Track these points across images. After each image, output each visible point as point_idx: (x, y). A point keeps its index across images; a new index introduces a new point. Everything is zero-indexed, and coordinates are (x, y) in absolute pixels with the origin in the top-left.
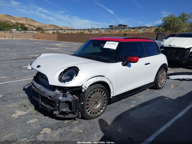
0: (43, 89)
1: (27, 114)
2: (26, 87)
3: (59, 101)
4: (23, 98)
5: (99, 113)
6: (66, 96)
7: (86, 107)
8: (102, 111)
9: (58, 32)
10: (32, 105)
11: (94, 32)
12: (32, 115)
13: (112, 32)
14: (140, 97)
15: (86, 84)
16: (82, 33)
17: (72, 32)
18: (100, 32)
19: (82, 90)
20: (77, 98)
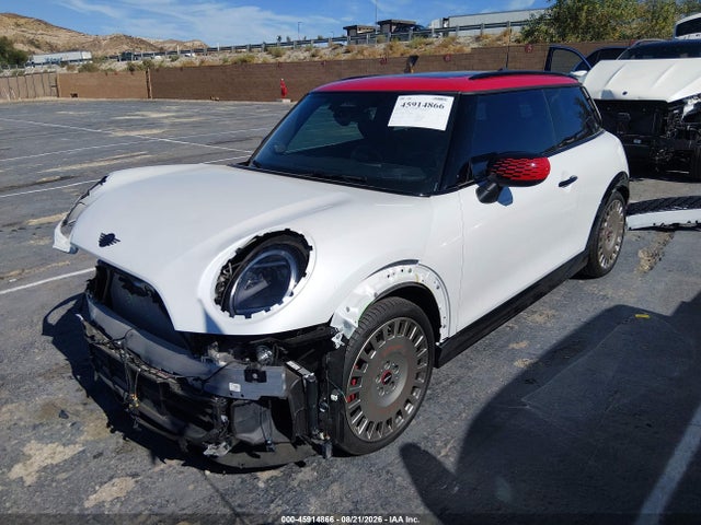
0: (140, 342)
1: (79, 457)
2: (54, 319)
3: (230, 400)
4: (50, 374)
5: (401, 421)
6: (262, 378)
7: (351, 406)
8: (410, 409)
9: (148, 65)
10: (94, 405)
11: (290, 56)
12: (102, 461)
13: (361, 52)
14: (538, 318)
15: (348, 310)
16: (244, 61)
17: (202, 62)
18: (313, 56)
19: (333, 339)
20: (308, 374)
